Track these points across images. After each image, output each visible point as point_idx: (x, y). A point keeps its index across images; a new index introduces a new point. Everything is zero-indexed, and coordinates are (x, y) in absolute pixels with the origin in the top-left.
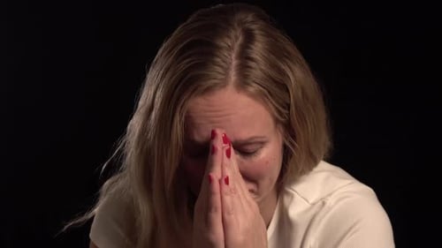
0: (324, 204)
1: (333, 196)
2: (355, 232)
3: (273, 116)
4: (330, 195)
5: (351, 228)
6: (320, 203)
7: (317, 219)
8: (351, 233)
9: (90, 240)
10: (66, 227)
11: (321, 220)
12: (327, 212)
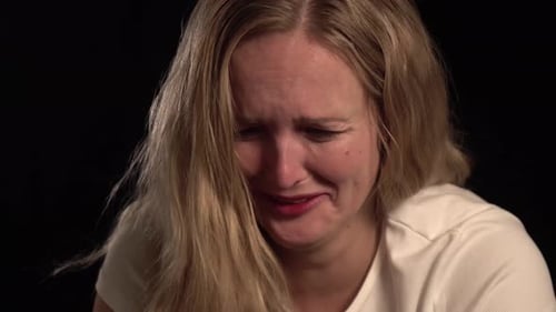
0: (451, 238)
1: (463, 226)
2: (502, 279)
3: (364, 86)
4: (460, 225)
5: (495, 275)
6: (446, 237)
7: (443, 261)
8: (496, 280)
9: (96, 292)
10: (57, 271)
11: (449, 262)
12: (458, 250)
